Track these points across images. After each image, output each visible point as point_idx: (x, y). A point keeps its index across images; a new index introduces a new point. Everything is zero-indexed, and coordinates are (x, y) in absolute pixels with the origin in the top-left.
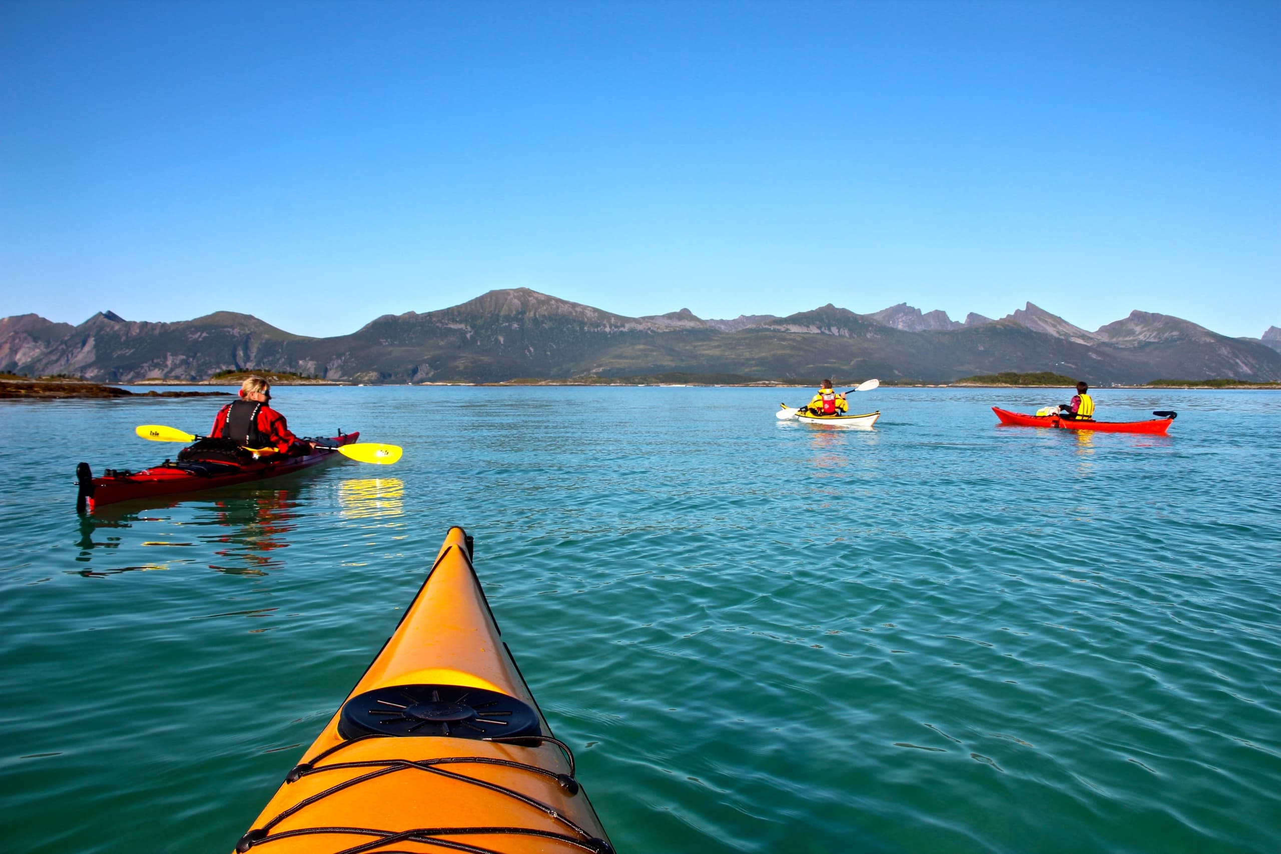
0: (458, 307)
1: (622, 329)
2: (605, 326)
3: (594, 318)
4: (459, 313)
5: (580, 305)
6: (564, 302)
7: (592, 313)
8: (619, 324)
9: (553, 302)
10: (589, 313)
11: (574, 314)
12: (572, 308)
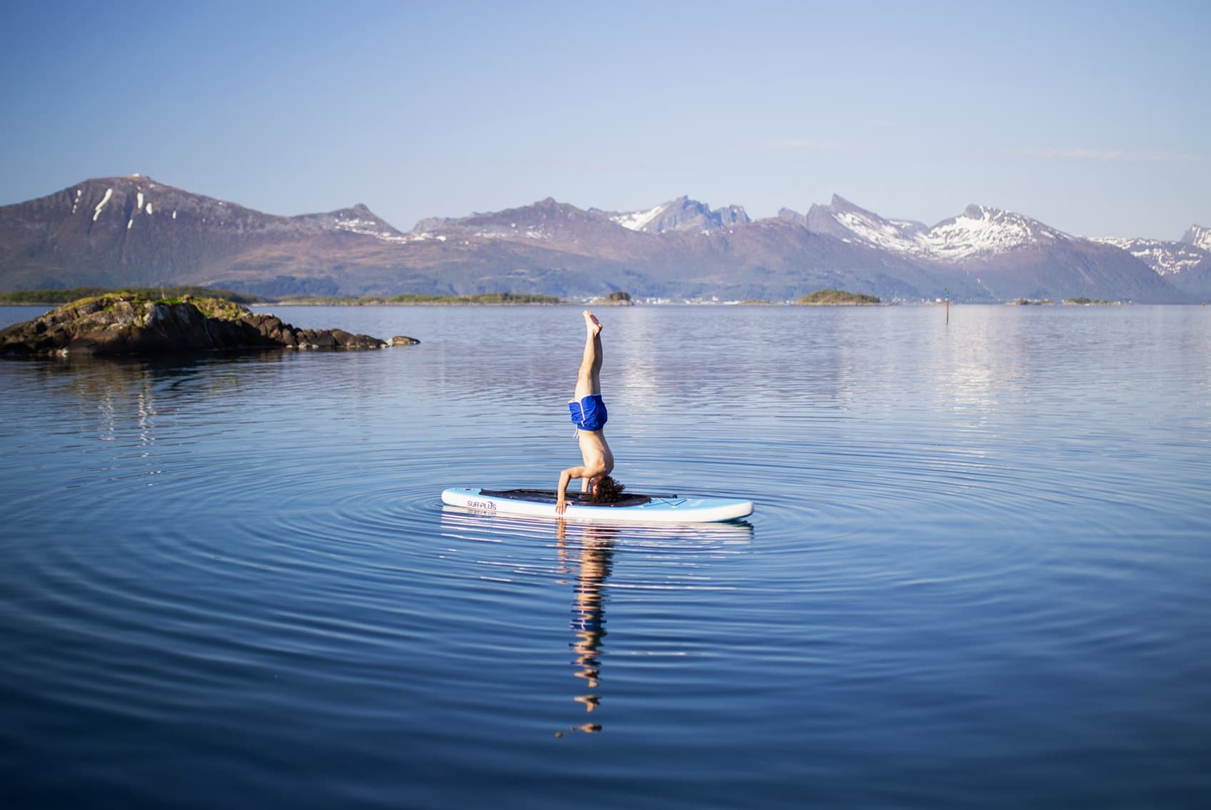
0: (39, 200)
1: (259, 230)
2: (237, 227)
3: (224, 216)
4: (41, 207)
5: (210, 199)
6: (186, 195)
7: (223, 210)
8: (257, 224)
9: (173, 195)
10: (220, 211)
11: (198, 211)
12: (197, 204)
